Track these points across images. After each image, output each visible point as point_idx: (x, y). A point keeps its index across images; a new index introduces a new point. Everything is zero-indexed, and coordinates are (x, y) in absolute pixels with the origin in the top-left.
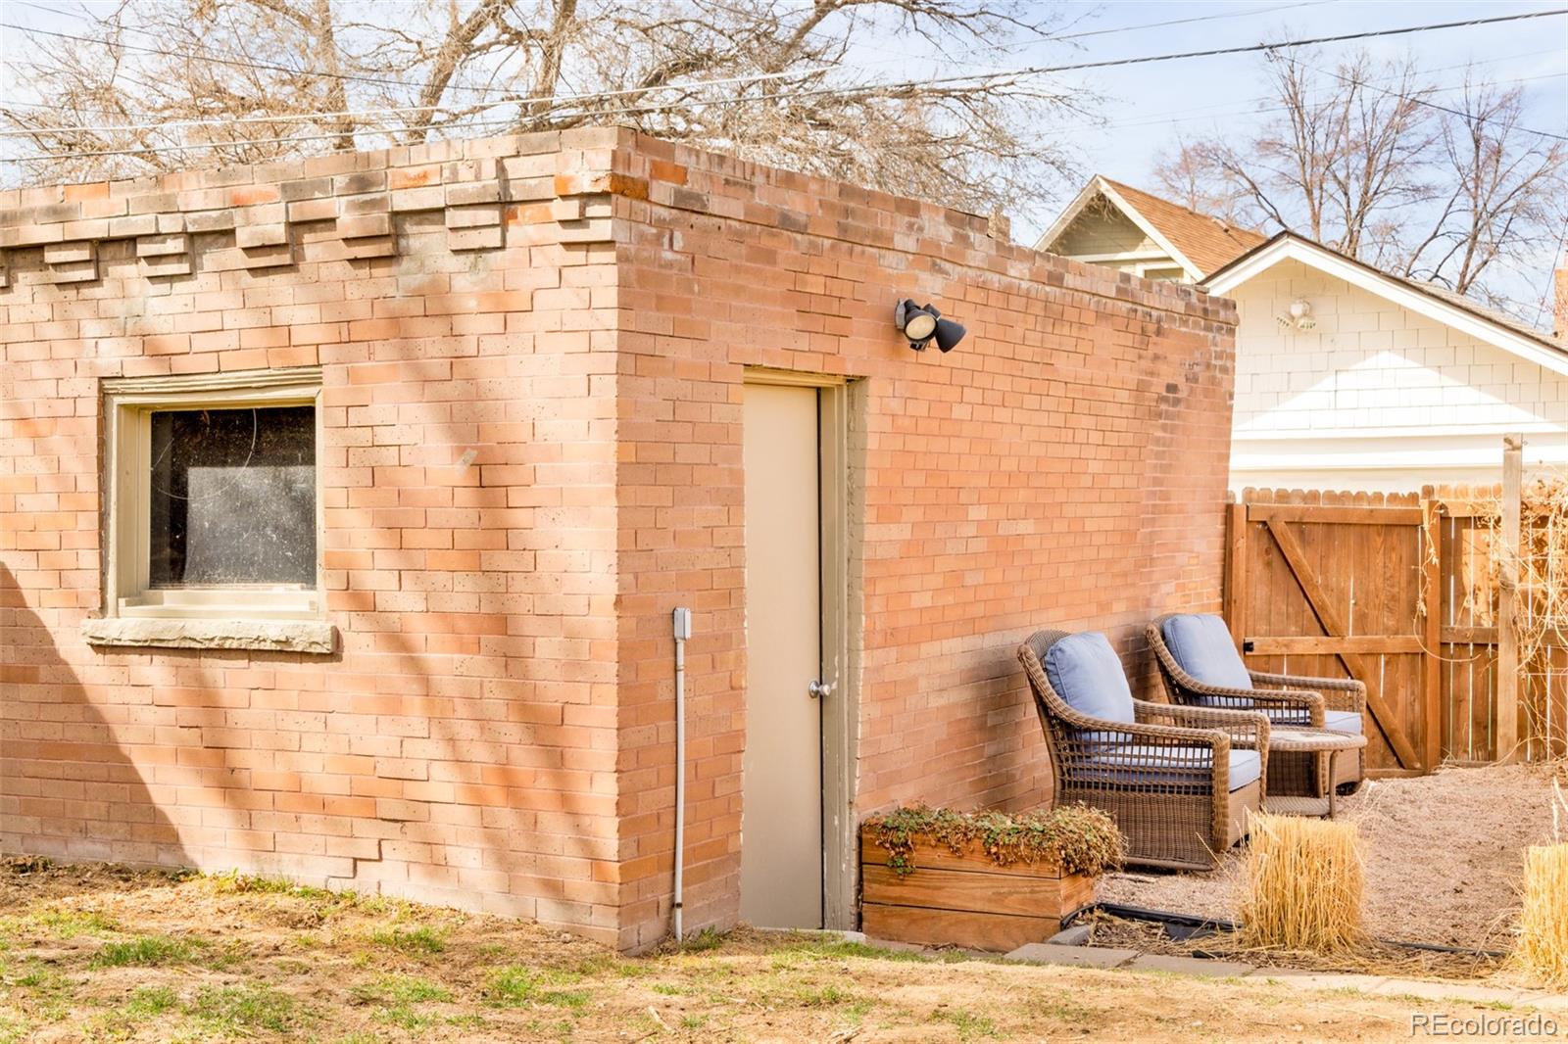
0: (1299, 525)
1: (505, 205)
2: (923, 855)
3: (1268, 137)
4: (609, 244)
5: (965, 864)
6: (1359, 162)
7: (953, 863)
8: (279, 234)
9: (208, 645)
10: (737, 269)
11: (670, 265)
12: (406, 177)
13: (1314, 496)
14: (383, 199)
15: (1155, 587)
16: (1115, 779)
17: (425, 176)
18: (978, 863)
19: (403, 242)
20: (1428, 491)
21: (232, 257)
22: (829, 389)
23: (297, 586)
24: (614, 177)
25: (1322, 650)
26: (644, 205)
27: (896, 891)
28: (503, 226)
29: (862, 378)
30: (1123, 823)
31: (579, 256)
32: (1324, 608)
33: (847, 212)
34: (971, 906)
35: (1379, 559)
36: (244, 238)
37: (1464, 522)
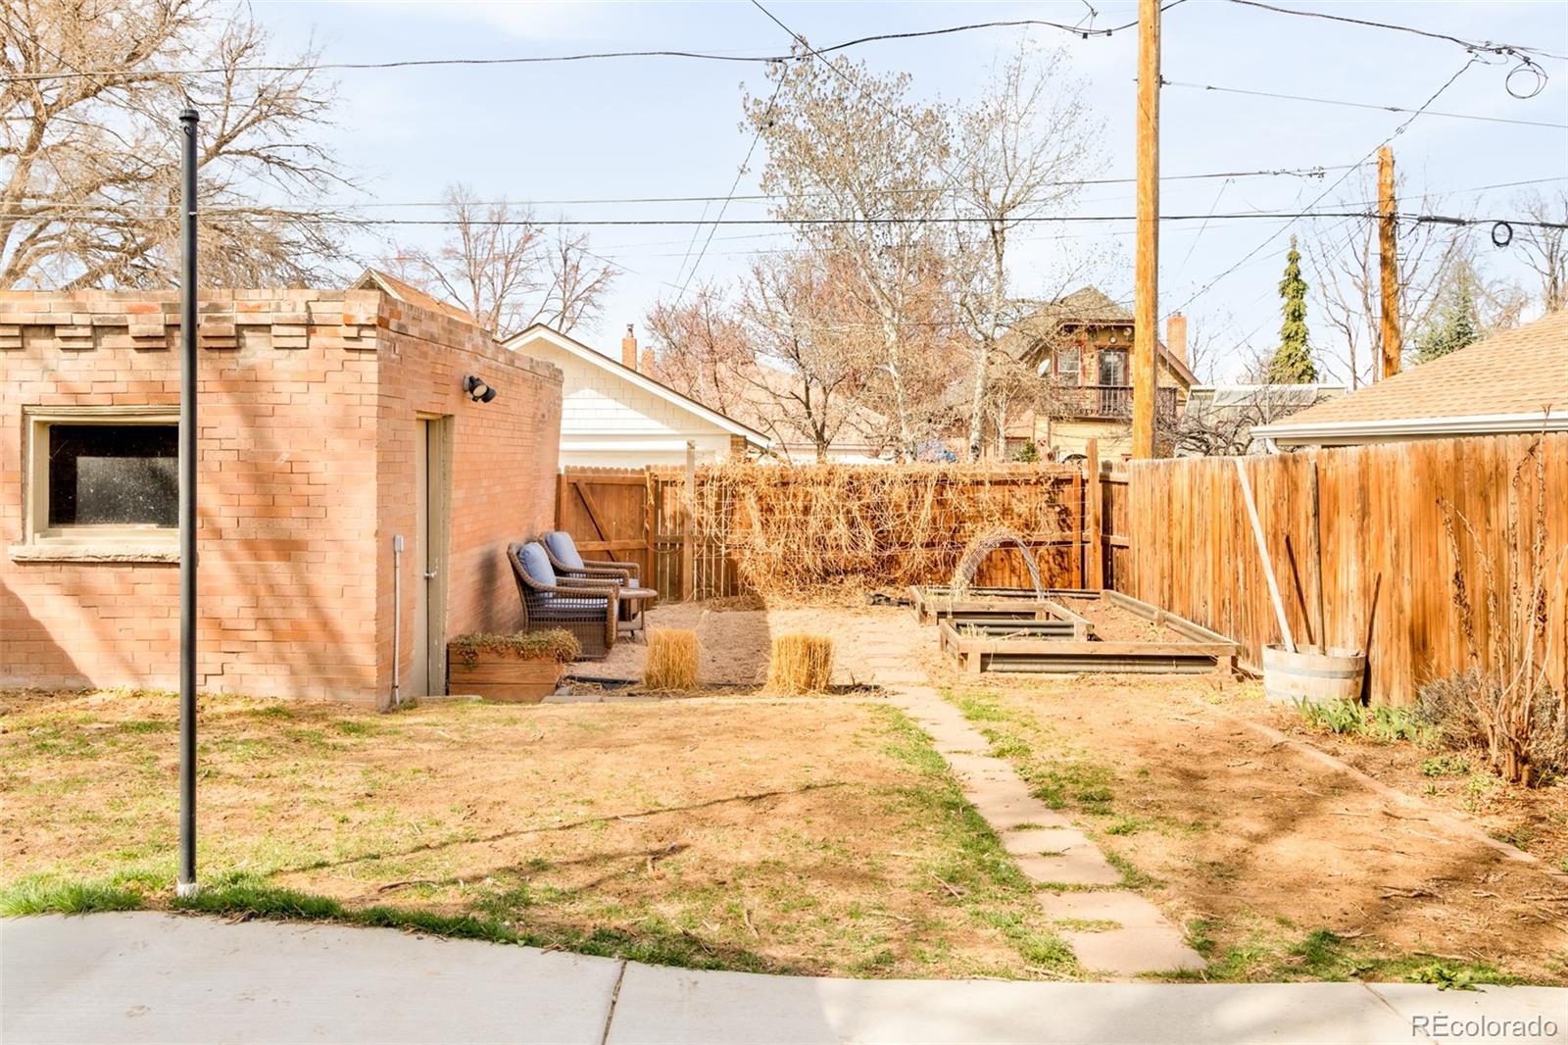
0: (591, 485)
1: (310, 326)
2: (482, 657)
3: (449, 247)
4: (373, 351)
5: (506, 660)
6: (501, 266)
7: (499, 660)
8: (160, 330)
9: (105, 559)
10: (416, 362)
11: (393, 361)
12: (246, 306)
13: (597, 470)
14: (231, 317)
15: (535, 517)
16: (557, 616)
17: (259, 307)
18: (512, 660)
19: (242, 341)
20: (648, 468)
21: (125, 341)
22: (433, 421)
23: (153, 526)
24: (380, 318)
25: (601, 548)
26: (386, 331)
27: (468, 677)
28: (308, 337)
29: (451, 416)
30: (578, 635)
31: (355, 355)
32: (602, 527)
33: (451, 332)
34: (509, 681)
35: (627, 502)
36: (134, 330)
37: (665, 483)
